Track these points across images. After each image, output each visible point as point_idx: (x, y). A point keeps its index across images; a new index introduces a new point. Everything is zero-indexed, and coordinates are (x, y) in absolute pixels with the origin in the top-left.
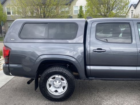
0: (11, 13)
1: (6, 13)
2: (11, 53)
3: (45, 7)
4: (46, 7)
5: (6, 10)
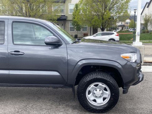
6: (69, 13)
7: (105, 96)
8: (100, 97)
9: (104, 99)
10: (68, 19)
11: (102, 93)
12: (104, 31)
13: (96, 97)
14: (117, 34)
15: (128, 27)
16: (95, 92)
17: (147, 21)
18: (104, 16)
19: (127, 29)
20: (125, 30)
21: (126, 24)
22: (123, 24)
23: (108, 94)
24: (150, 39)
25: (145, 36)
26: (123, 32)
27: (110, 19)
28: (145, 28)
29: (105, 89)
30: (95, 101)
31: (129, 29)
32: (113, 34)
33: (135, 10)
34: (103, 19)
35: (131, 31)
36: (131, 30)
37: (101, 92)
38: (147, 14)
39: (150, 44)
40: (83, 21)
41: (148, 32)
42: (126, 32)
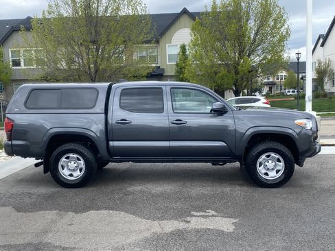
0: (22, 63)
1: (11, 63)
2: (14, 128)
3: (97, 50)
4: (99, 49)
5: (10, 56)
6: (168, 63)
7: (278, 168)
8: (273, 169)
9: (278, 172)
10: (166, 74)
11: (275, 165)
12: (239, 96)
13: (268, 169)
14: (265, 101)
15: (281, 86)
16: (267, 164)
17: (322, 73)
18: (239, 67)
19: (281, 89)
20: (275, 91)
21: (278, 79)
22: (271, 80)
23: (281, 166)
24: (330, 109)
25: (320, 104)
26: (273, 96)
27: (249, 72)
28: (319, 87)
29: (279, 160)
30: (266, 174)
31: (285, 89)
32: (259, 100)
33: (298, 54)
34: (237, 73)
35: (289, 94)
36: (289, 92)
37: (274, 163)
38: (322, 60)
39: (330, 117)
40: (200, 78)
41: (325, 95)
42: (278, 96)
